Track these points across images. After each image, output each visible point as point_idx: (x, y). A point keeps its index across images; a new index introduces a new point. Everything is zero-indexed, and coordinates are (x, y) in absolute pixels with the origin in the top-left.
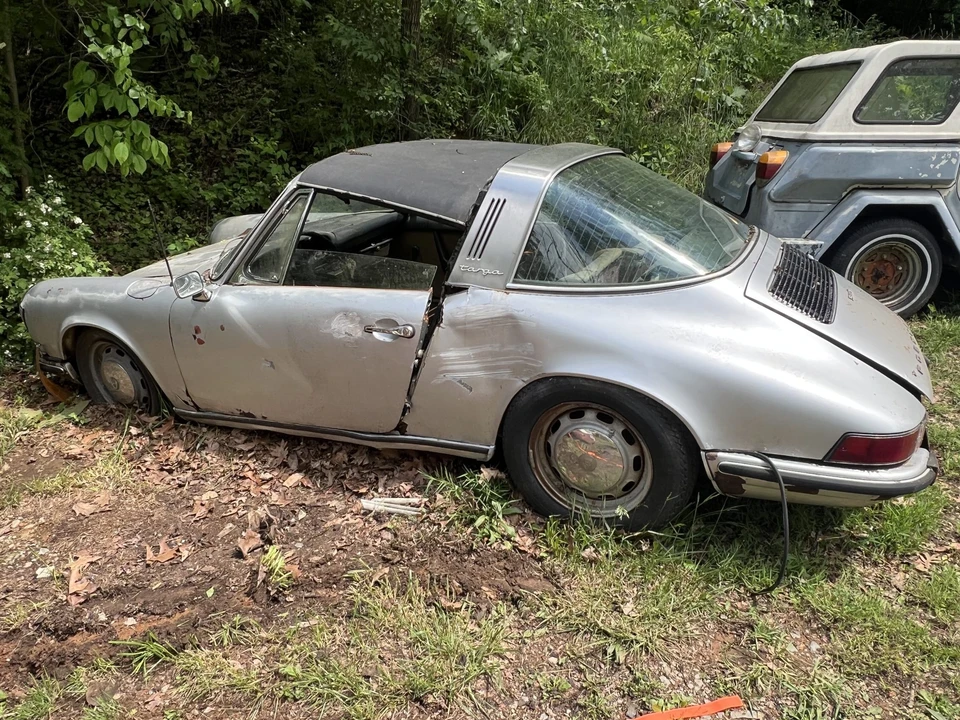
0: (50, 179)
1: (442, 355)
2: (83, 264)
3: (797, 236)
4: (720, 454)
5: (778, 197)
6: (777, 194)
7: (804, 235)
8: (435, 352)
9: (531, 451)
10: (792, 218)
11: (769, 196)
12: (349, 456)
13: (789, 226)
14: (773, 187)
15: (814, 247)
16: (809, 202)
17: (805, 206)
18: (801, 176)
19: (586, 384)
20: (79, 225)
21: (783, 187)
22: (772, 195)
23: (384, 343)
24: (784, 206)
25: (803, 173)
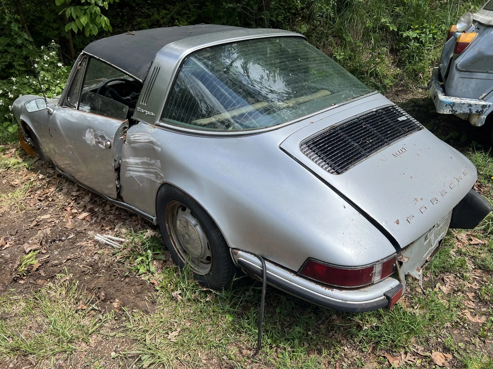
0: (53, 42)
1: (127, 160)
2: (60, 87)
3: (476, 98)
4: (240, 252)
5: (462, 68)
6: (464, 65)
7: (481, 97)
8: (125, 158)
9: (167, 225)
10: (473, 84)
11: (456, 66)
12: (110, 208)
13: (470, 90)
14: (460, 61)
15: (484, 106)
16: (487, 72)
17: (484, 75)
18: (479, 53)
19: (178, 191)
20: (60, 67)
21: (467, 60)
22: (458, 66)
23: (102, 148)
24: (467, 75)
25: (481, 50)
